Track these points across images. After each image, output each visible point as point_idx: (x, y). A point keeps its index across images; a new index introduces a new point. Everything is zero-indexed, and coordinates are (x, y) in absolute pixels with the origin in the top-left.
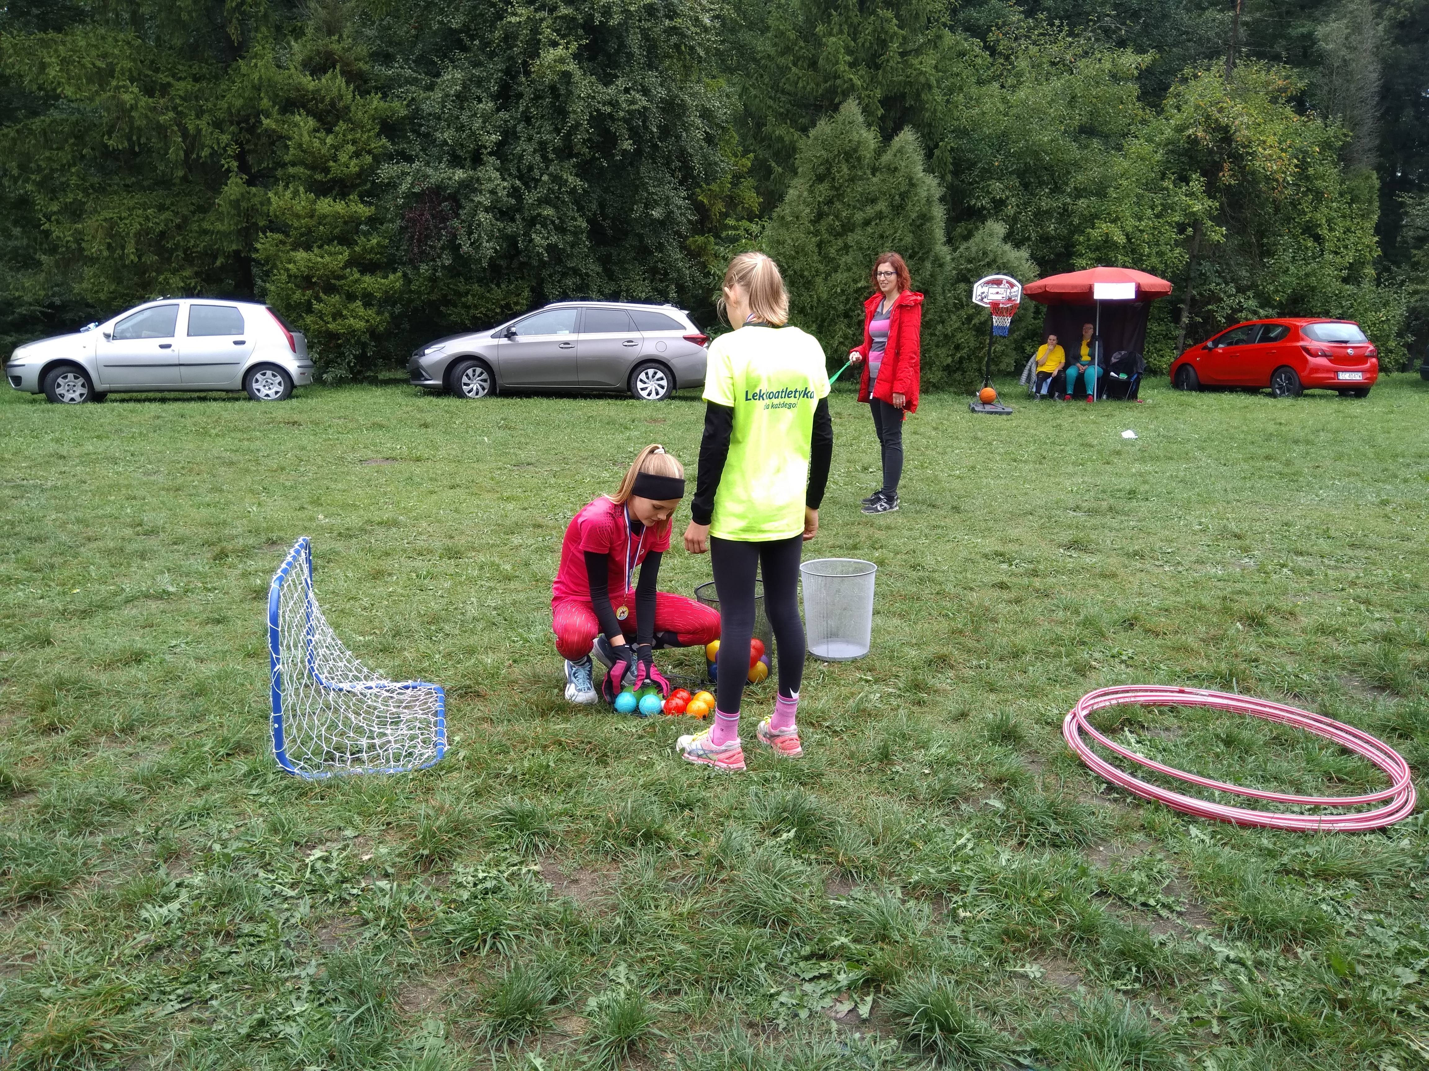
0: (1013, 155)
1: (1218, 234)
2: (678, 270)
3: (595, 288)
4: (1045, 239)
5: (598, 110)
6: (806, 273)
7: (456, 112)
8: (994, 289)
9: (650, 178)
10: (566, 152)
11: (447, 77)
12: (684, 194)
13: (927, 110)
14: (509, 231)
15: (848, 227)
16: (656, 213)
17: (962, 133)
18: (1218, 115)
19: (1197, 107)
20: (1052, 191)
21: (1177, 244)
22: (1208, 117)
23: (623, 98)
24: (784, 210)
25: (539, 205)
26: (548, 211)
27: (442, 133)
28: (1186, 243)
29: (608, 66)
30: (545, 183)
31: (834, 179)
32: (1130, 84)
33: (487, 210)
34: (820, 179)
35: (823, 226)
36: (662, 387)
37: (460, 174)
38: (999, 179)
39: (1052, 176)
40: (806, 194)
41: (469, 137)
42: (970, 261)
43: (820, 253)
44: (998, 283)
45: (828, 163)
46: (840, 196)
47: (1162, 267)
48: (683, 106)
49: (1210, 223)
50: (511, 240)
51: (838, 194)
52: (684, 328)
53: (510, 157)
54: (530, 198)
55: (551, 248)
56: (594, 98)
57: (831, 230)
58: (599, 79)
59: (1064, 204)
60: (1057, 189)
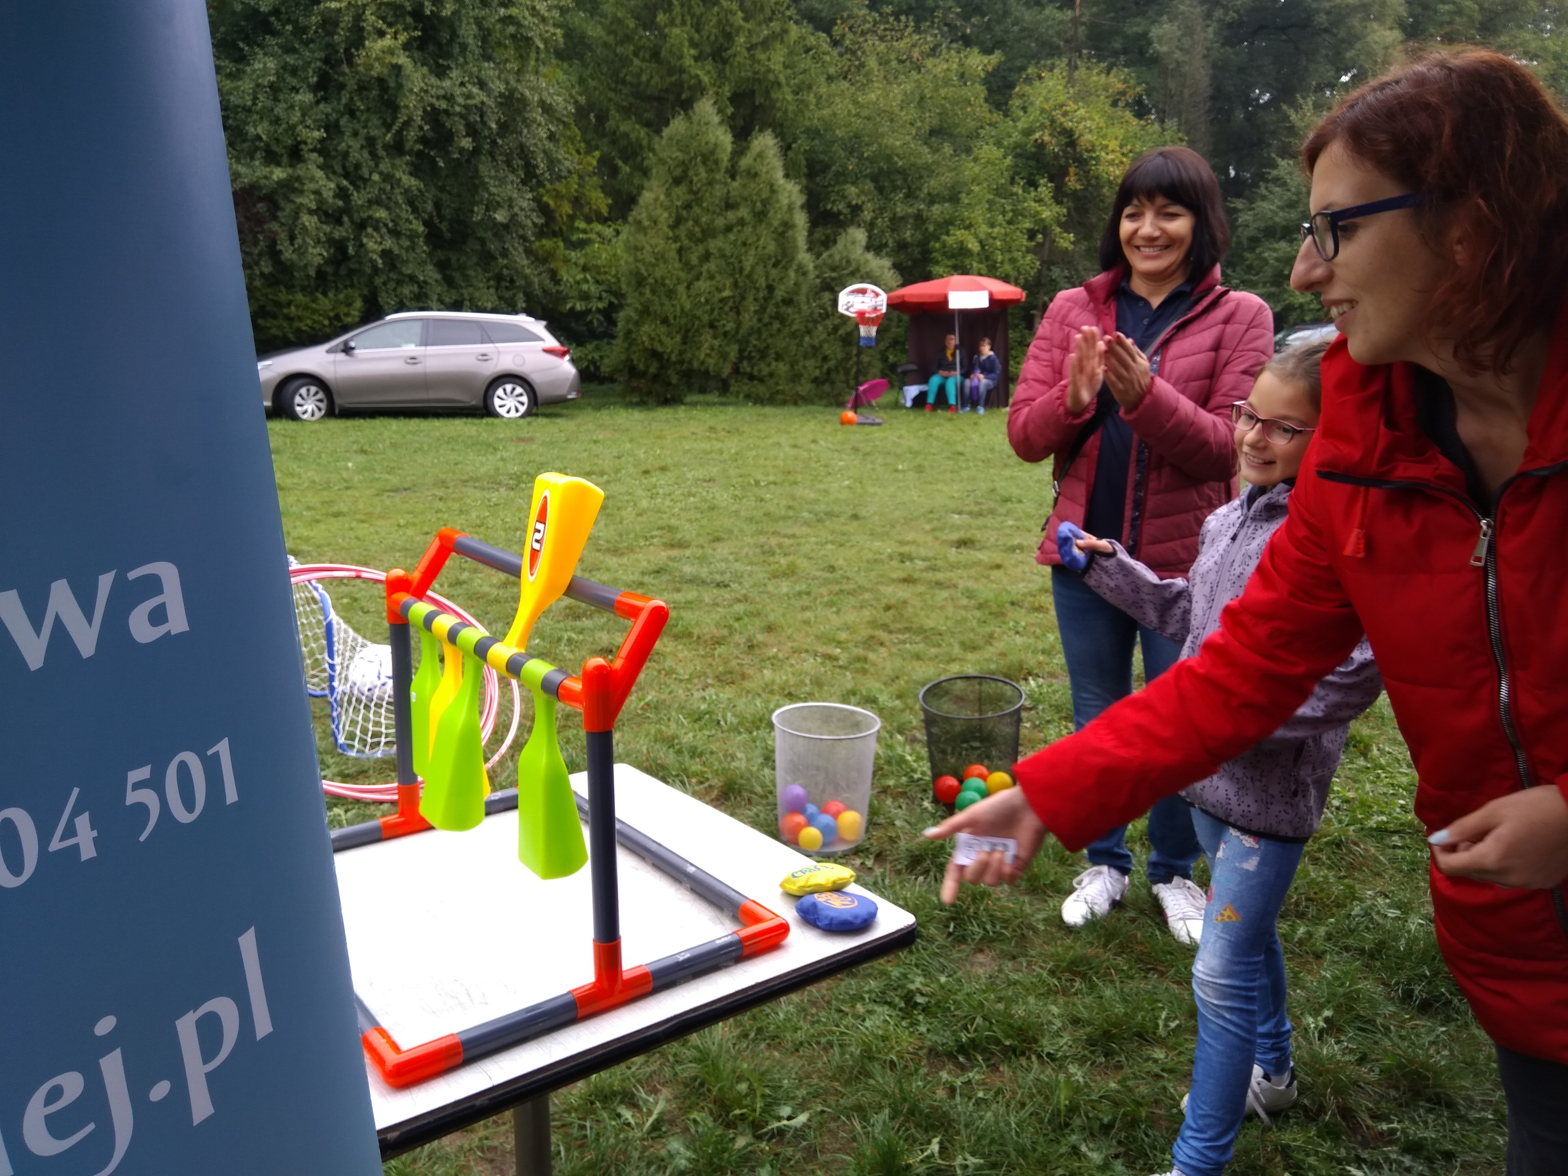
0: (867, 158)
1: (1066, 241)
2: (526, 277)
3: (435, 297)
4: (902, 246)
5: (432, 105)
6: (667, 282)
7: (269, 103)
8: (860, 298)
9: (490, 177)
10: (397, 148)
11: (258, 66)
12: (530, 196)
13: (779, 110)
14: (337, 235)
15: (708, 233)
16: (500, 216)
17: (813, 133)
18: (1062, 119)
19: (1043, 111)
20: (907, 196)
21: (1028, 251)
22: (1053, 121)
23: (458, 91)
24: (638, 213)
25: (369, 207)
26: (381, 214)
27: (255, 127)
28: (1036, 250)
29: (440, 57)
30: (375, 182)
31: (691, 182)
32: (977, 85)
33: (311, 212)
34: (677, 181)
35: (682, 231)
36: (522, 404)
37: (279, 174)
38: (853, 183)
39: (905, 180)
40: (662, 197)
41: (286, 130)
42: (833, 269)
43: (680, 260)
44: (863, 292)
45: (685, 166)
46: (699, 201)
47: (1014, 274)
48: (523, 100)
49: (1058, 230)
50: (339, 246)
51: (696, 199)
52: (539, 339)
53: (333, 153)
54: (358, 198)
55: (386, 254)
56: (426, 91)
57: (691, 235)
58: (431, 71)
59: (919, 210)
60: (911, 195)
